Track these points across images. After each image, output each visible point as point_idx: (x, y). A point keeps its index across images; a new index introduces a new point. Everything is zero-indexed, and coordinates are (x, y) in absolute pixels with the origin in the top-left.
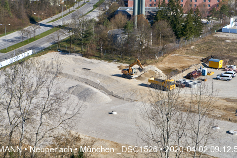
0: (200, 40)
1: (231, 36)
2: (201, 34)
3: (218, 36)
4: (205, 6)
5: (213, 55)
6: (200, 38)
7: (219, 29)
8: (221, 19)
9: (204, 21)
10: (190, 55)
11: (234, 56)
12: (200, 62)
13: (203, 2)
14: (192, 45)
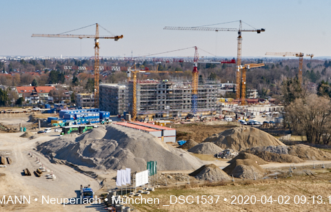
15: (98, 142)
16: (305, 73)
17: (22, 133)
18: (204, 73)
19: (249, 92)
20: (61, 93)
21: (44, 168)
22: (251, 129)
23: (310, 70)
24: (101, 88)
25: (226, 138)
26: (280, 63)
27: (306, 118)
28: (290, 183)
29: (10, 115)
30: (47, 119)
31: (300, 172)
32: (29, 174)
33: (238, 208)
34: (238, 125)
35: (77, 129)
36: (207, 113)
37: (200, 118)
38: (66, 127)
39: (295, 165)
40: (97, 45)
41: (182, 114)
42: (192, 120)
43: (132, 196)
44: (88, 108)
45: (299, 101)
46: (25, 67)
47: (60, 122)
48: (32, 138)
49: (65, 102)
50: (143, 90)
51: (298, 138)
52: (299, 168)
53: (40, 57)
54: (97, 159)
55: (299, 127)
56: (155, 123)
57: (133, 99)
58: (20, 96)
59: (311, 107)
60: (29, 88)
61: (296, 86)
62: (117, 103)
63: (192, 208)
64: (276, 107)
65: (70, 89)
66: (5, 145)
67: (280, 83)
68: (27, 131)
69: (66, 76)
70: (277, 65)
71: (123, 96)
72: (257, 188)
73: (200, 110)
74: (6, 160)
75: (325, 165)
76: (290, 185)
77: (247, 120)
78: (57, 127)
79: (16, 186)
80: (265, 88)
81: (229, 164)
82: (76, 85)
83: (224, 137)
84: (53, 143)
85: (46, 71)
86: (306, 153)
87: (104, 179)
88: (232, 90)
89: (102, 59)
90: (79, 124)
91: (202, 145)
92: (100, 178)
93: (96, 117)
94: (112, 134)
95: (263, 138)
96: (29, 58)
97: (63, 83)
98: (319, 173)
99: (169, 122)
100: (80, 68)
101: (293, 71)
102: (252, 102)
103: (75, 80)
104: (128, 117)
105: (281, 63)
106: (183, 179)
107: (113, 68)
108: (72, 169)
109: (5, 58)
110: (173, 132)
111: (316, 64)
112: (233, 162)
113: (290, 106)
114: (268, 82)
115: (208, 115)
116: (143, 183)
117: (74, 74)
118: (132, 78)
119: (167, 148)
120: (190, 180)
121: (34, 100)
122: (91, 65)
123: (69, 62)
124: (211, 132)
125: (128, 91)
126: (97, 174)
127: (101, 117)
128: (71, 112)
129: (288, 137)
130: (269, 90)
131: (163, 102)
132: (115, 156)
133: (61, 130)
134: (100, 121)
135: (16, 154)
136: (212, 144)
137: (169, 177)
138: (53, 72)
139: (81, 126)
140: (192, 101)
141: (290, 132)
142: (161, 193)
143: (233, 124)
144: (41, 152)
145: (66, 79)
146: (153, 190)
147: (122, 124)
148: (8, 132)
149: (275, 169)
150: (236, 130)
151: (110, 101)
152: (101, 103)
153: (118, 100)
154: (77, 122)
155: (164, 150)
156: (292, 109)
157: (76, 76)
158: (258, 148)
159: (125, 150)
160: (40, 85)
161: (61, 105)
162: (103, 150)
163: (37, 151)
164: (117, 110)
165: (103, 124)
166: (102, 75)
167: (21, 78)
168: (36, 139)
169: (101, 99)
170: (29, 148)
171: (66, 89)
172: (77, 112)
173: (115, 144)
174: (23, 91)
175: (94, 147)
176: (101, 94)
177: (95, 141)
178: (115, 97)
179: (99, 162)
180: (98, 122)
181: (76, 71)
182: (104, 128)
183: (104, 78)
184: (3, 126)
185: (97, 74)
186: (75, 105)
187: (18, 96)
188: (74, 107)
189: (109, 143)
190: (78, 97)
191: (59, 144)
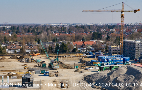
15: (121, 76)
17: (75, 69)
20: (100, 45)
24: (124, 42)
29: (69, 58)
30: (90, 61)
35: (109, 68)
38: (102, 66)
40: (122, 16)
44: (116, 55)
46: (78, 30)
47: (98, 63)
48: (81, 72)
49: (101, 51)
53: (87, 24)
58: (75, 47)
60: (80, 42)
62: (135, 52)
65: (105, 43)
66: (65, 76)
68: (78, 68)
69: (102, 35)
71: (138, 47)
78: (96, 66)
82: (109, 41)
84: (94, 76)
85: (91, 32)
90: (110, 64)
93: (120, 60)
94: (131, 71)
96: (81, 25)
97: (101, 39)
100: (112, 30)
103: (108, 37)
107: (133, 30)
109: (67, 25)
121: (83, 49)
122: (118, 28)
123: (105, 26)
127: (124, 60)
128: (105, 57)
133: (98, 68)
134: (123, 63)
135: (72, 82)
138: (95, 32)
139: (111, 66)
144: (86, 81)
145: (103, 37)
147: (137, 65)
148: (67, 68)
151: (130, 51)
152: (124, 52)
153: (135, 50)
154: (109, 64)
157: (109, 35)
159: (139, 82)
160: (87, 41)
161: (99, 53)
162: (125, 81)
163: (84, 80)
164: (135, 56)
165: (125, 65)
166: (125, 35)
167: (75, 36)
168: (84, 73)
169: (124, 49)
170: (79, 79)
171: (102, 43)
172: (109, 57)
173: (133, 78)
174: (77, 44)
175: (119, 79)
176: (124, 46)
177: (120, 75)
178: (133, 48)
179: (122, 89)
180: (122, 64)
181: (109, 32)
182: (125, 67)
183: (127, 37)
184: (65, 65)
185: (122, 34)
186: (107, 53)
187: (73, 47)
188: (107, 54)
189: (129, 77)
190: (110, 48)
191: (97, 77)
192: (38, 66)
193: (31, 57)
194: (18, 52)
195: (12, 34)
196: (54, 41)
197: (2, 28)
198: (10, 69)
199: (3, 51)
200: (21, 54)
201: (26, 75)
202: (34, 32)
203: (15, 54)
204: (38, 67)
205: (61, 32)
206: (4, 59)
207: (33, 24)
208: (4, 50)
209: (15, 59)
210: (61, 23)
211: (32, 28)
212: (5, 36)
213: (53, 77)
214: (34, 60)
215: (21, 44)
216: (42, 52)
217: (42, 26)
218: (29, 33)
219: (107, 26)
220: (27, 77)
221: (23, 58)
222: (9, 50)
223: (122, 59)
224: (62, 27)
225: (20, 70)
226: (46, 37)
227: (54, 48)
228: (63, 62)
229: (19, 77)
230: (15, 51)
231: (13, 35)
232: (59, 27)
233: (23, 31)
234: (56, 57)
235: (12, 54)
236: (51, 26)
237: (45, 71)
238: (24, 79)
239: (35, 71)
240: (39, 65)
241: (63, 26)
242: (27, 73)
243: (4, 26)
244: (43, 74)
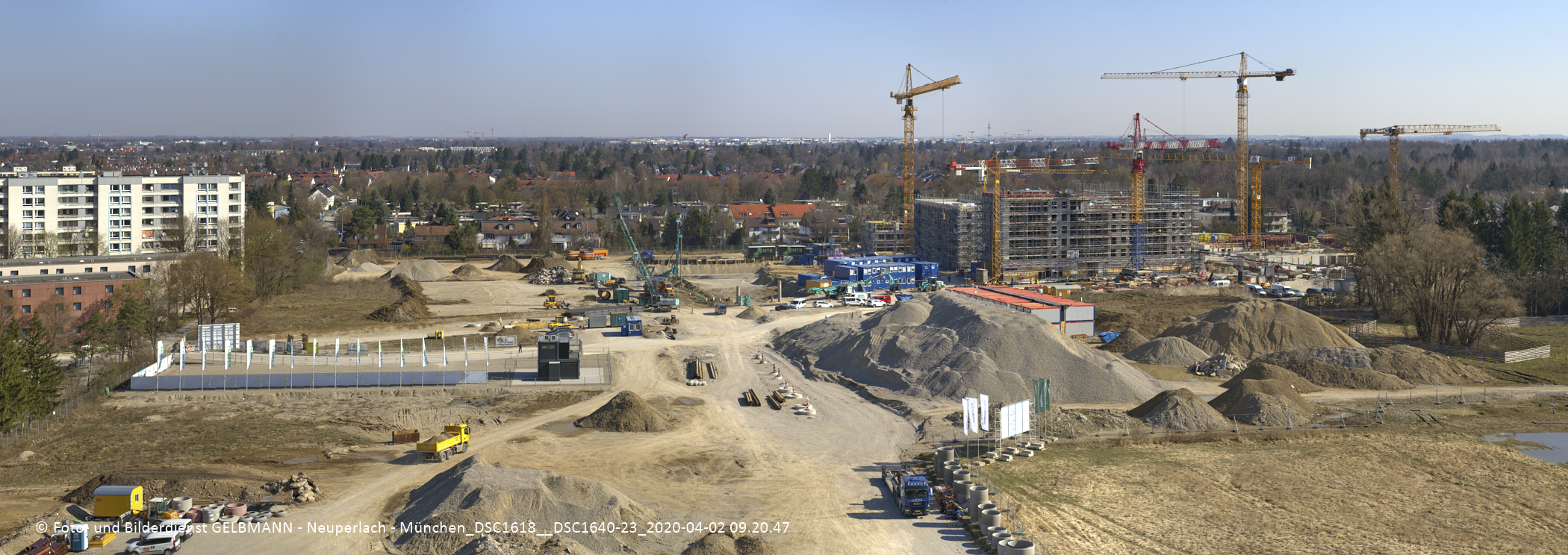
0: (54, 428)
1: (162, 399)
2: (55, 404)
3: (120, 405)
4: (62, 307)
5: (107, 473)
6: (52, 418)
7: (120, 380)
8: (122, 346)
9: (65, 358)
10: (19, 483)
11: (181, 467)
12: (57, 503)
13: (54, 297)
14: (23, 447)
16: (1407, 175)
17: (742, 309)
18: (1158, 173)
19: (1271, 219)
20: (830, 219)
21: (790, 389)
22: (1278, 308)
23: (1418, 167)
24: (919, 208)
25: (1216, 328)
26: (1342, 149)
27: (1413, 281)
28: (1380, 440)
29: (716, 267)
30: (796, 277)
31: (1403, 413)
32: (756, 403)
33: (1250, 497)
34: (1245, 296)
36: (1167, 269)
37: (1152, 278)
39: (1391, 395)
40: (909, 113)
41: (1110, 271)
42: (1132, 283)
43: (992, 461)
44: (891, 253)
45: (1394, 240)
46: (751, 162)
47: (826, 285)
48: (763, 320)
50: (1015, 214)
51: (1396, 331)
52: (1399, 403)
53: (783, 140)
54: (910, 371)
55: (1397, 305)
56: (1046, 291)
57: (991, 233)
58: (738, 226)
59: (1426, 256)
60: (757, 208)
61: (1386, 205)
62: (956, 242)
63: (1136, 493)
64: (1337, 255)
65: (849, 210)
66: (704, 336)
67: (1345, 198)
68: (751, 303)
69: (839, 181)
70: (1337, 156)
71: (969, 226)
72: (1295, 449)
73: (1152, 259)
74: (705, 368)
75: (1468, 396)
76: (1379, 445)
77: (1268, 284)
78: (818, 296)
79: (727, 430)
80: (1309, 210)
81: (1225, 390)
82: (863, 201)
83: (1211, 325)
84: (810, 333)
85: (796, 170)
86: (1416, 367)
87: (927, 419)
88: (1227, 214)
89: (921, 143)
90: (868, 289)
91: (1158, 344)
92: (918, 417)
93: (907, 275)
94: (945, 314)
95: (1307, 329)
96: (759, 142)
97: (832, 196)
98: (1453, 417)
99: (1077, 287)
101: (1376, 168)
102: (1278, 243)
103: (859, 192)
104: (982, 276)
105: (1345, 151)
106: (1112, 423)
108: (853, 394)
109: (707, 142)
110: (1088, 312)
111: (1433, 152)
112: (1235, 385)
113: (1372, 252)
114: (1316, 195)
115: (1173, 272)
116: (1019, 431)
117: (857, 178)
118: (991, 185)
119: (1074, 350)
120: (1131, 426)
121: (770, 234)
122: (896, 156)
123: (847, 149)
124: (1179, 312)
125: (980, 216)
126: (910, 406)
127: (919, 273)
128: (851, 262)
129: (1370, 328)
130: (1318, 215)
131: (1064, 242)
132: (952, 366)
135: (727, 356)
136: (1181, 340)
137: (1079, 418)
138: (810, 171)
140: (1133, 240)
141: (1375, 316)
142: (1060, 456)
143: (1231, 293)
144: (784, 353)
145: (840, 188)
146: (1042, 447)
147: (967, 290)
148: (711, 305)
149: (1340, 403)
150: (1242, 308)
151: (940, 238)
152: (918, 243)
153: (956, 236)
155: (1065, 353)
156: (1378, 260)
157: (862, 181)
158: (1295, 352)
159: (974, 353)
160: (783, 202)
161: (829, 247)
162: (924, 350)
163: (775, 349)
164: (956, 258)
165: (924, 291)
166: (920, 180)
167: (740, 185)
168: (773, 323)
169: (919, 233)
170: (756, 344)
171: (840, 211)
172: (865, 262)
173: (952, 338)
174: (745, 214)
175: (902, 343)
176: (918, 221)
177: (905, 329)
178: (951, 230)
179: (914, 380)
180: (910, 286)
181: (863, 170)
182: (925, 300)
183: (926, 186)
184: (701, 292)
185: (909, 177)
186: (859, 246)
187: (733, 225)
188: (857, 251)
189: (937, 335)
190: (866, 228)
191: (824, 335)
192: (597, 296)
193: (574, 264)
194: (522, 246)
195: (498, 178)
196: (658, 202)
197: (460, 152)
198: (493, 312)
199: (465, 242)
200: (535, 253)
201: (553, 331)
202: (585, 170)
203: (513, 253)
204: (599, 301)
205: (685, 171)
206: (467, 273)
207: (581, 138)
208: (467, 239)
209: (510, 270)
210: (685, 137)
211: (576, 152)
212: (472, 183)
213: (655, 338)
214: (583, 276)
215: (534, 214)
216: (615, 243)
217: (615, 145)
218: (566, 173)
219: (853, 146)
220: (559, 339)
221: (543, 265)
222: (489, 236)
223: (911, 269)
224: (688, 151)
225: (529, 313)
226: (630, 187)
227: (660, 229)
228: (694, 282)
229: (527, 340)
230: (512, 243)
231: (504, 180)
232: (678, 150)
233: (544, 166)
234: (666, 263)
235: (501, 250)
236: (648, 148)
237: (626, 315)
238: (543, 347)
239: (587, 318)
240: (604, 294)
241: (694, 146)
242: (558, 324)
243: (470, 148)
244: (618, 330)
